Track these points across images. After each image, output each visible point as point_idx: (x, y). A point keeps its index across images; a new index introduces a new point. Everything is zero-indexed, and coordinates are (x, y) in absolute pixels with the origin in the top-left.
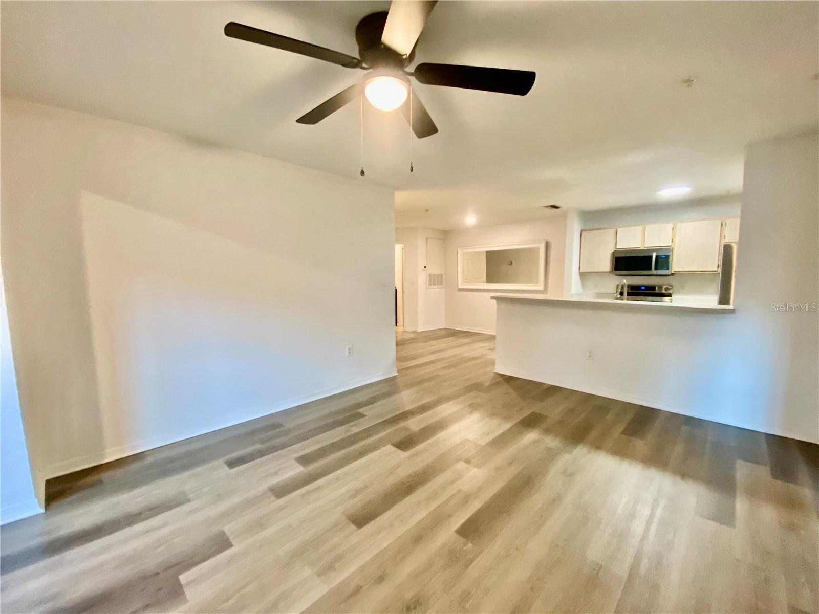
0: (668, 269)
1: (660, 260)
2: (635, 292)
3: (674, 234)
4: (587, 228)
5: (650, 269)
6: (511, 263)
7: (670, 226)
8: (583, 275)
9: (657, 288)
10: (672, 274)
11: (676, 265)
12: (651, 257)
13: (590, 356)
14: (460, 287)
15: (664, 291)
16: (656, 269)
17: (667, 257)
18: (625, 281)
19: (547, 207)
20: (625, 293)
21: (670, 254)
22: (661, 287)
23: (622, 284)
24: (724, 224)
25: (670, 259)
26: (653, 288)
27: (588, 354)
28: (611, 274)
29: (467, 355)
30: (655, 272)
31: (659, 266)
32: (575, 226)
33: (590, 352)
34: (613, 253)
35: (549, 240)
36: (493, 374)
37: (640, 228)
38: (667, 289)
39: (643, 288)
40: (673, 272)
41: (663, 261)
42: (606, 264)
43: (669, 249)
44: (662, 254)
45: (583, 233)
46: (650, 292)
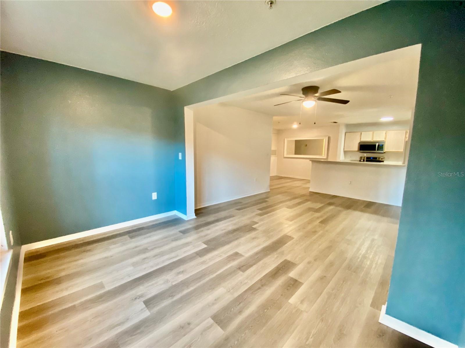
0: (383, 150)
1: (380, 146)
2: (369, 159)
3: (386, 136)
4: (348, 131)
5: (375, 150)
6: (306, 145)
7: (385, 132)
8: (345, 152)
9: (378, 158)
10: (384, 153)
11: (386, 149)
12: (375, 145)
13: (350, 183)
14: (285, 156)
15: (381, 160)
16: (378, 150)
17: (383, 145)
18: (366, 155)
19: (332, 122)
20: (365, 160)
21: (384, 144)
22: (379, 158)
23: (364, 156)
24: (407, 132)
25: (384, 146)
26: (376, 158)
27: (350, 182)
28: (358, 152)
29: (294, 185)
30: (377, 152)
31: (379, 148)
32: (343, 130)
33: (351, 182)
34: (359, 143)
35: (330, 136)
36: (308, 192)
37: (371, 133)
38: (382, 159)
39: (372, 158)
40: (385, 152)
41: (381, 147)
42: (356, 147)
43: (384, 142)
44: (381, 144)
45: (346, 133)
46: (375, 160)
